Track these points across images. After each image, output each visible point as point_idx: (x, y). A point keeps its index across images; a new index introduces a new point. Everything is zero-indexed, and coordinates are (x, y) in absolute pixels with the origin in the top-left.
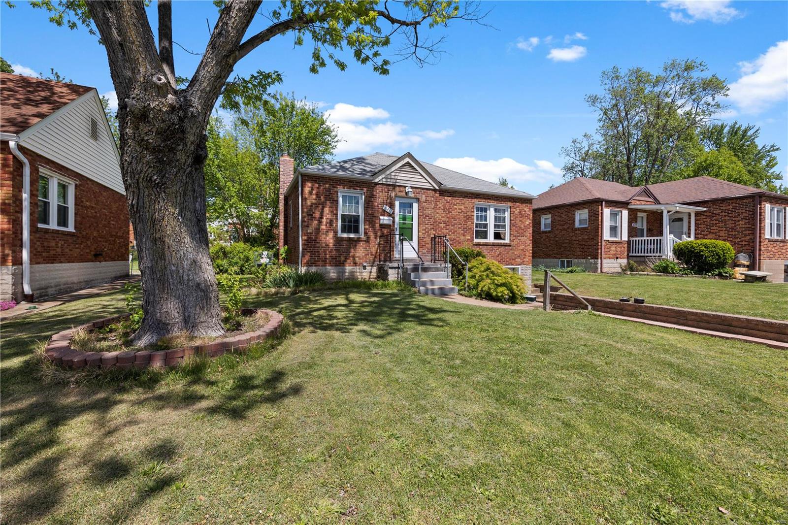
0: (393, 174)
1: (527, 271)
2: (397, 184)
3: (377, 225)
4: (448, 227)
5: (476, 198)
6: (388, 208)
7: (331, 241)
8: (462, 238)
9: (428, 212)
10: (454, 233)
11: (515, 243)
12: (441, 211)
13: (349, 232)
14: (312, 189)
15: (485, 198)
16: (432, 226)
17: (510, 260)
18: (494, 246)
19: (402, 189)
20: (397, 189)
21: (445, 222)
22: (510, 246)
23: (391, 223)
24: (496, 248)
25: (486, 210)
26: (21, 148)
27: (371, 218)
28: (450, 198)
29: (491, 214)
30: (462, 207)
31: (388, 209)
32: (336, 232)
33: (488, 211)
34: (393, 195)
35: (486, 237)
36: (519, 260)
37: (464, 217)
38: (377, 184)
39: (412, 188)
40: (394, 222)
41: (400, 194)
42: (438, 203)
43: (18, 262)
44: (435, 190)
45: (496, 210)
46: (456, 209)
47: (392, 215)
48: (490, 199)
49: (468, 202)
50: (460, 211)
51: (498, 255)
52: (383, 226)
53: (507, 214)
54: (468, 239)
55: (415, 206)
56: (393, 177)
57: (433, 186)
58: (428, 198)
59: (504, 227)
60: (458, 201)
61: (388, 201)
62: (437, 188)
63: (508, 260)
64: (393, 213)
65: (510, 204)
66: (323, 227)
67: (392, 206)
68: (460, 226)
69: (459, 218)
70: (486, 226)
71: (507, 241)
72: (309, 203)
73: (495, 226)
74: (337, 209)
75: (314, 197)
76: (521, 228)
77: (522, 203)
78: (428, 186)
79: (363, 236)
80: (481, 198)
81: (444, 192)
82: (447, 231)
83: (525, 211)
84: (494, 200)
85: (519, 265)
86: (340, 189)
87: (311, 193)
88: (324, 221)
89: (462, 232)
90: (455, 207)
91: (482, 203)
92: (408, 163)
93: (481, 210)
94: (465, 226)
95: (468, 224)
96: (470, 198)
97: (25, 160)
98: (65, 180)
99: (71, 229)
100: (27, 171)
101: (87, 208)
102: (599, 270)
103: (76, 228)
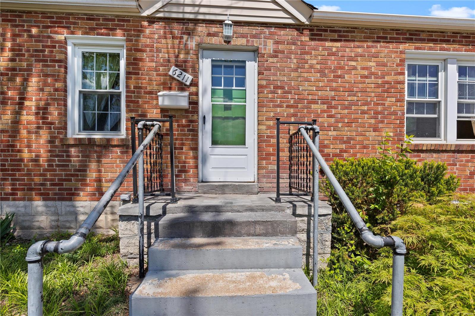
2: (201, 17)
3: (156, 112)
4: (334, 111)
5: (410, 40)
6: (179, 71)
7: (50, 147)
8: (372, 134)
9: (281, 78)
10: (349, 124)
12: (314, 76)
15: (434, 41)
16: (292, 110)
18: (462, 152)
19: (214, 29)
20: (204, 29)
21: (325, 101)
23: (185, 104)
24: (464, 157)
25: (434, 71)
27: (141, 97)
28: (338, 44)
29: (449, 81)
30: (372, 64)
33: (441, 75)
34: (193, 42)
35: (434, 134)
37: (378, 87)
39: (237, 23)
40: (194, 104)
41: (209, 41)
42: (307, 57)
44: (299, 27)
45: (462, 71)
46: (355, 68)
47: (191, 89)
48: (447, 42)
50: (366, 73)
51: (472, 173)
52: (166, 112)
54: (388, 139)
55: (251, 67)
57: (293, 17)
58: (281, 47)
60: (360, 50)
61: (183, 57)
62: (303, 20)
64: (195, 83)
67: (189, 68)
68: (365, 108)
69: (363, 91)
70: (434, 107)
73: (461, 108)
78: (279, 17)
79: (123, 136)
80: (422, 40)
81: (320, 31)
82: (333, 120)
84: (460, 42)
86: (70, 35)
89: (373, 121)
90: (353, 63)
91: (426, 54)
93: (422, 71)
94: (380, 108)
95: (387, 103)
96: (393, 40)
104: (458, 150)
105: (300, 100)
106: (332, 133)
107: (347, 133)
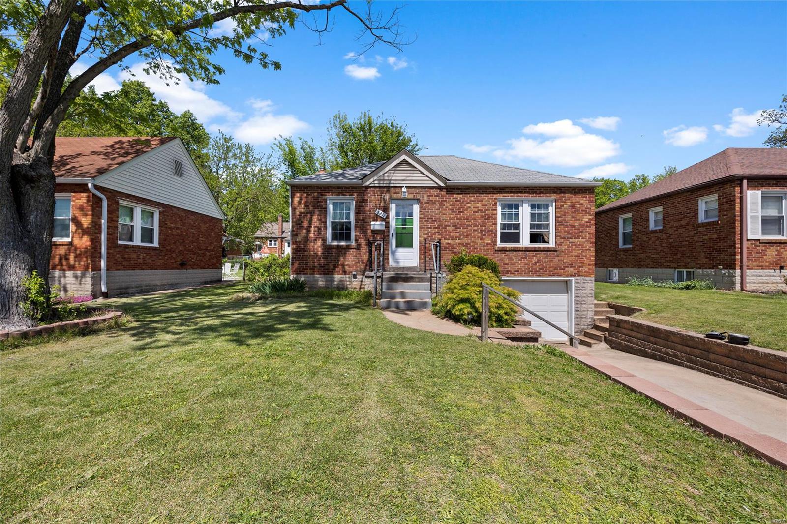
0: (386, 175)
1: (585, 285)
2: (392, 185)
3: (369, 231)
4: (458, 230)
5: (500, 192)
6: (380, 212)
7: (320, 249)
8: (479, 242)
9: (430, 213)
10: (467, 237)
11: (564, 247)
12: (448, 212)
13: (341, 239)
14: (301, 199)
15: (514, 192)
16: (437, 230)
17: (556, 269)
18: (530, 251)
19: (398, 190)
20: (393, 190)
21: (454, 225)
22: (556, 251)
23: (383, 228)
24: (531, 254)
25: (517, 207)
26: (96, 187)
27: (362, 225)
28: (461, 196)
29: (525, 211)
30: (479, 205)
31: (381, 213)
32: (324, 240)
33: (520, 208)
34: (387, 197)
35: (518, 241)
36: (572, 269)
37: (482, 217)
38: (367, 187)
39: (408, 187)
40: (387, 226)
41: (395, 196)
42: (444, 203)
43: (97, 268)
44: (440, 188)
45: (533, 206)
46: (470, 208)
47: (386, 220)
48: (521, 192)
49: (486, 198)
50: (476, 210)
51: (536, 263)
52: (375, 232)
53: (552, 210)
54: (488, 244)
55: (416, 208)
56: (386, 178)
57: (437, 184)
58: (431, 198)
59: (547, 226)
60: (472, 198)
61: (382, 204)
62: (442, 185)
63: (552, 269)
64: (388, 217)
65: (554, 197)
66: (312, 235)
67: (386, 209)
68: (476, 228)
69: (475, 219)
70: (517, 226)
71: (552, 244)
72: (298, 213)
73: (532, 226)
74: (325, 217)
75: (303, 206)
76: (574, 226)
77: (575, 193)
78: (430, 184)
79: (353, 244)
80: (507, 192)
81: (451, 189)
82: (458, 235)
83: (582, 204)
84: (528, 193)
85: (572, 276)
86: (329, 196)
87: (300, 203)
88: (312, 229)
89: (480, 235)
90: (469, 205)
91: (511, 198)
92: (404, 160)
93: (510, 206)
94: (483, 228)
95: (487, 226)
96: (490, 193)
97: (102, 196)
98: (149, 209)
99: (156, 244)
100: (105, 204)
101: (171, 228)
102: (738, 287)
103: (159, 244)
104: (527, 250)
105: (441, 225)
106: (458, 241)
107: (466, 241)
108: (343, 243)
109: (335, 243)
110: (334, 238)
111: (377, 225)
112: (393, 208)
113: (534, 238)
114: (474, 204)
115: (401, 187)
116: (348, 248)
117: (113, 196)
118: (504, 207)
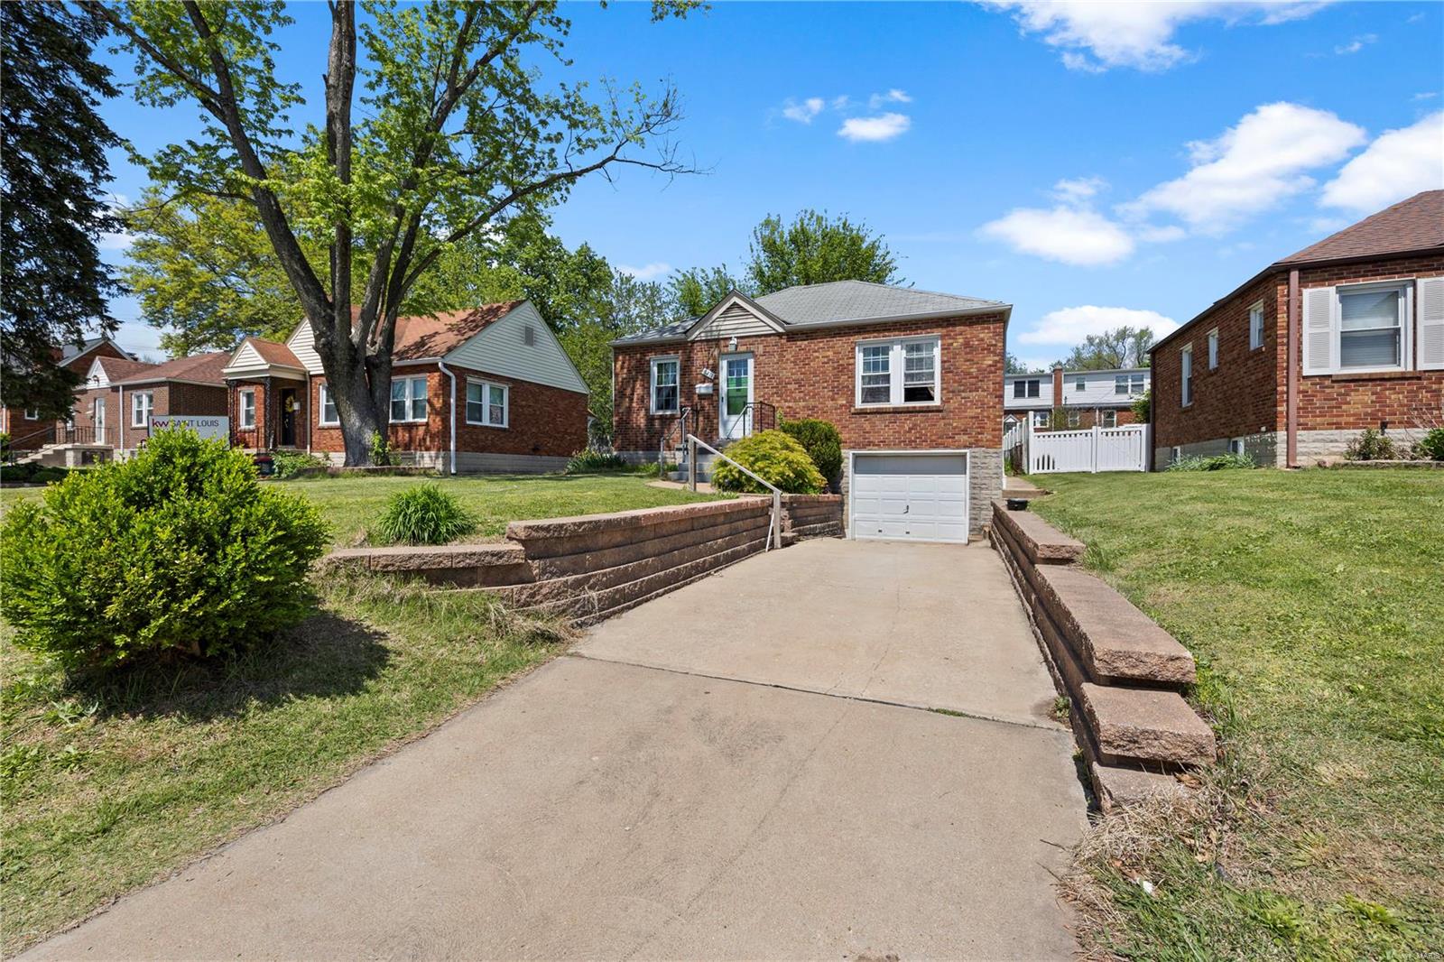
0: (715, 324)
1: (987, 461)
2: (721, 337)
3: (696, 397)
4: (803, 388)
5: (859, 333)
6: (708, 371)
7: (642, 420)
8: (830, 403)
9: (767, 369)
10: (814, 397)
11: (953, 404)
12: (790, 366)
13: (667, 407)
14: (623, 363)
15: (878, 331)
17: (941, 437)
18: (901, 413)
19: (727, 342)
20: (722, 343)
21: (797, 382)
22: (941, 411)
23: (710, 391)
24: (903, 417)
25: (886, 351)
26: (445, 365)
27: (688, 389)
28: (806, 342)
29: (897, 358)
30: (830, 353)
31: (710, 374)
32: (647, 410)
33: (890, 353)
34: (716, 353)
35: (884, 399)
36: (966, 437)
37: (834, 368)
38: (693, 342)
39: (738, 338)
40: (716, 389)
41: (725, 350)
42: (785, 353)
43: (447, 449)
44: (779, 335)
45: (908, 349)
46: (818, 357)
47: (715, 381)
48: (889, 330)
49: (840, 343)
50: (826, 360)
51: (910, 429)
52: (701, 397)
53: (937, 352)
54: (842, 406)
55: (751, 363)
56: (714, 328)
57: (774, 329)
58: (768, 349)
59: (932, 375)
60: (821, 345)
61: (711, 362)
62: (781, 330)
63: (934, 438)
64: (717, 378)
65: (937, 332)
66: (634, 405)
67: (715, 369)
68: (826, 384)
69: (824, 373)
70: (887, 378)
71: (937, 402)
72: (620, 379)
73: (908, 377)
74: (649, 382)
75: (625, 371)
76: (969, 374)
77: (971, 324)
78: (767, 330)
79: (678, 413)
80: (868, 332)
81: (793, 335)
82: (802, 395)
83: (982, 340)
84: (899, 330)
85: (965, 447)
86: (651, 356)
87: (622, 368)
88: (635, 396)
89: (831, 393)
90: (817, 354)
91: (873, 340)
92: (735, 304)
93: (876, 352)
94: (836, 384)
95: (841, 380)
96: (846, 334)
97: (451, 374)
98: (497, 385)
99: (505, 425)
100: (453, 382)
101: (522, 407)
102: (1281, 460)
103: (509, 424)
104: (896, 411)
105: (780, 383)
106: (802, 404)
107: (812, 403)
108: (668, 413)
109: (661, 413)
110: (659, 407)
111: (702, 388)
112: (724, 364)
113: (911, 394)
114: (822, 352)
115: (731, 338)
116: (673, 417)
117: (461, 373)
118: (866, 352)
